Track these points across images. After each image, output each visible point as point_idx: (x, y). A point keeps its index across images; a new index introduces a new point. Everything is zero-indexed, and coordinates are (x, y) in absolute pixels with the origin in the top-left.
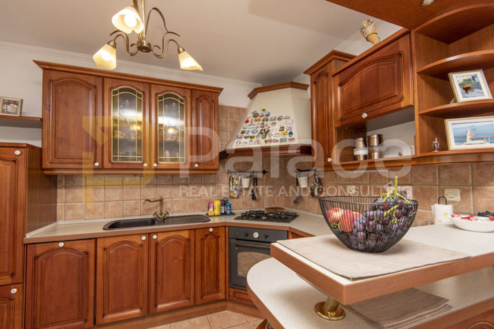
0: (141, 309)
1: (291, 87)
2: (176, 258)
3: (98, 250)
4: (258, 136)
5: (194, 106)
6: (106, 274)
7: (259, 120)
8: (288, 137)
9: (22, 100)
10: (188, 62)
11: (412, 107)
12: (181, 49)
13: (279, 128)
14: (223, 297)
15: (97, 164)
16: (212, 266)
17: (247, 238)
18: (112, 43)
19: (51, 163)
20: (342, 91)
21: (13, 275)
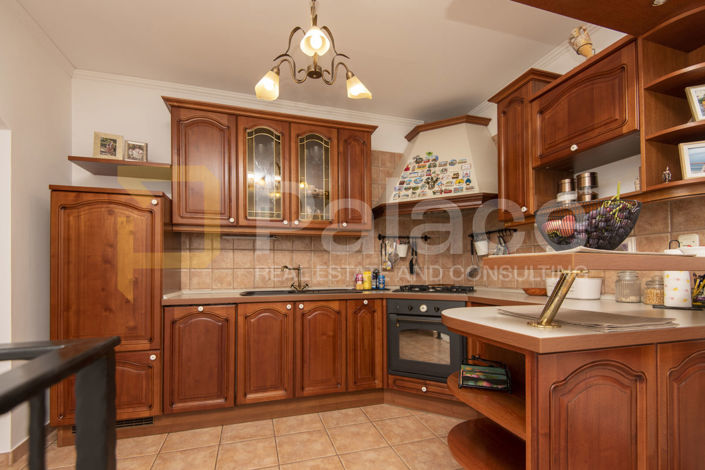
0: (286, 390)
1: (466, 122)
2: (323, 334)
3: (239, 318)
4: (423, 186)
5: (341, 149)
6: (247, 347)
7: (424, 167)
8: (464, 185)
9: (147, 145)
10: (356, 89)
11: (637, 132)
12: (350, 74)
13: (452, 175)
14: (380, 386)
15: (232, 220)
16: (366, 347)
17: (411, 312)
18: (275, 70)
19: (182, 217)
20: (543, 121)
21: (151, 340)
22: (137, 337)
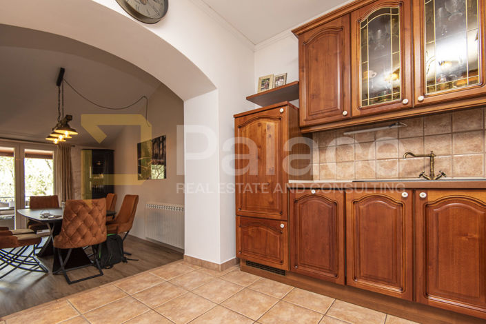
3: (347, 203)
9: (287, 74)
15: (345, 113)
19: (306, 120)
21: (281, 213)
22: (274, 210)
